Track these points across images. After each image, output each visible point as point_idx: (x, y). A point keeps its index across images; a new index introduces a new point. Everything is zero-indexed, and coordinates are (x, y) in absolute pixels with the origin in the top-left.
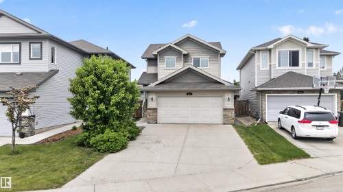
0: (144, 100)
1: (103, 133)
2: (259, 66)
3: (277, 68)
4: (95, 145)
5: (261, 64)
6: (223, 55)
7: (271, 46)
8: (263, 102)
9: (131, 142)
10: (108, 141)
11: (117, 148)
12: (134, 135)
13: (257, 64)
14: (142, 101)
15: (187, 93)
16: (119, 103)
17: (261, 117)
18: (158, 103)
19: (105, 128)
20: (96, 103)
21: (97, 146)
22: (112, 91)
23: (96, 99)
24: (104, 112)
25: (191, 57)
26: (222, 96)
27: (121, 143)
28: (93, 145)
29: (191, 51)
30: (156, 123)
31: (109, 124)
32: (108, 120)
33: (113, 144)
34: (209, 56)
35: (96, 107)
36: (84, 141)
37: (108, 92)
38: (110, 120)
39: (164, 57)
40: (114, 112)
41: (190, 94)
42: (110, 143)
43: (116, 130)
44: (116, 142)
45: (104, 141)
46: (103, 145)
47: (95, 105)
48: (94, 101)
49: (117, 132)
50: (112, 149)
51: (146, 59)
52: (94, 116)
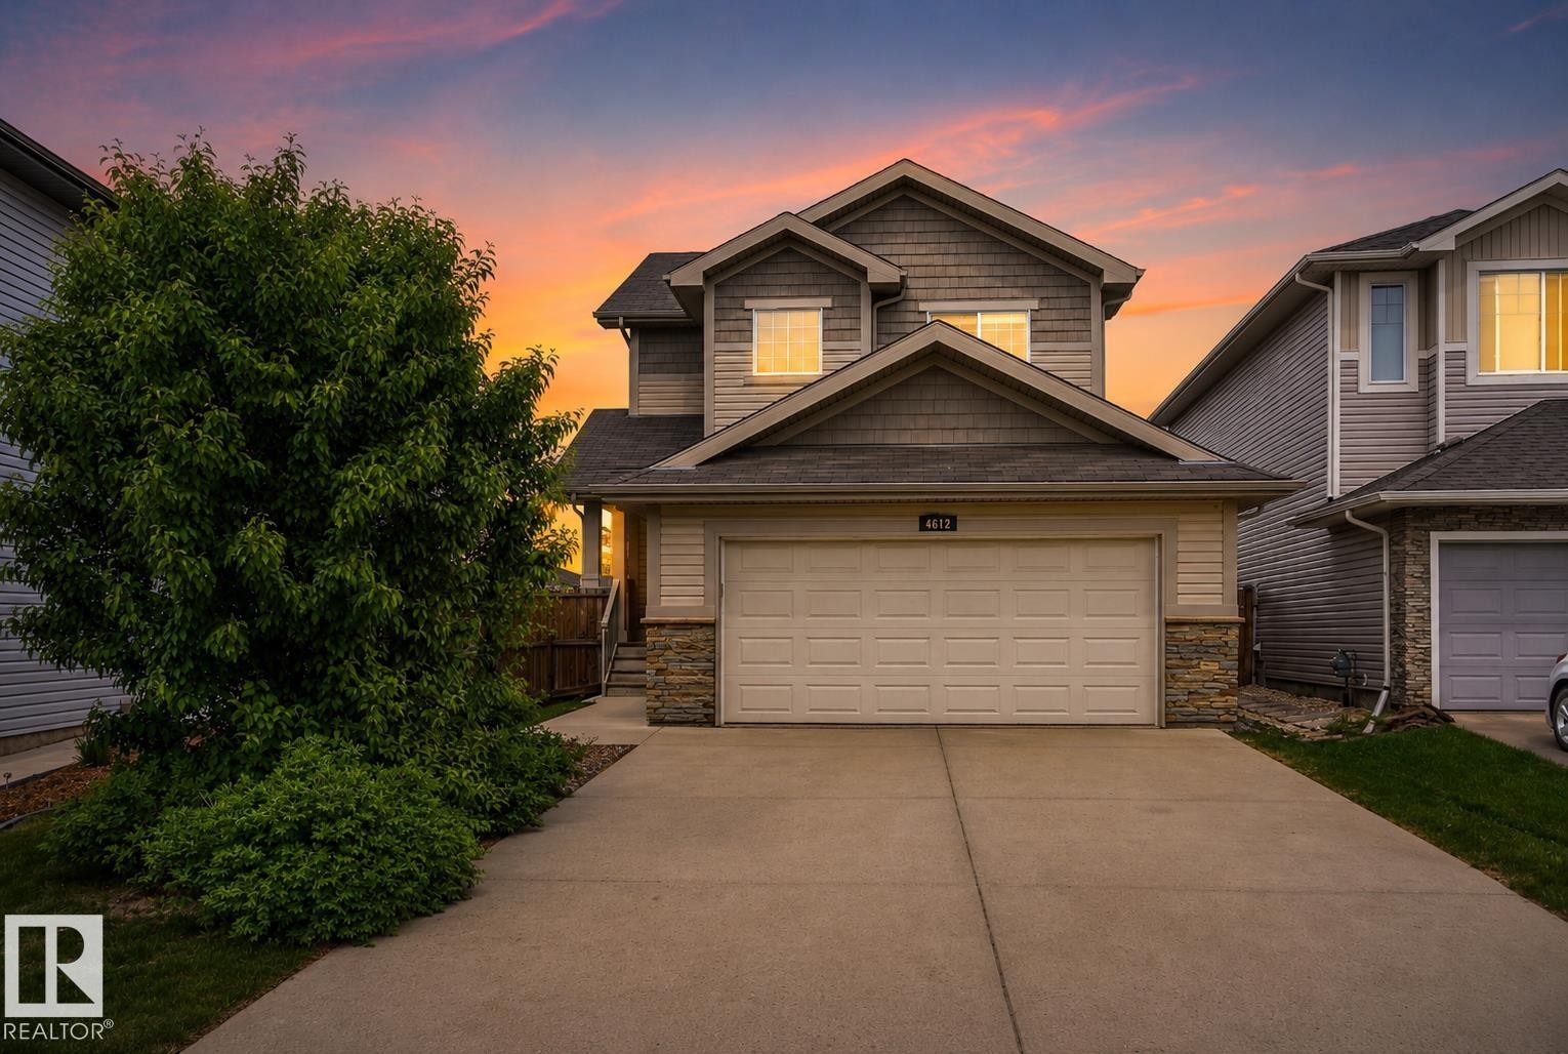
1: (262, 772)
2: (1350, 366)
3: (1475, 376)
4: (182, 878)
5: (1364, 356)
6: (1115, 296)
7: (1444, 241)
8: (1411, 584)
10: (303, 834)
13: (1338, 354)
15: (923, 520)
16: (400, 517)
17: (1386, 684)
18: (721, 585)
19: (289, 735)
20: (202, 512)
21: (206, 885)
22: (345, 419)
23: (202, 483)
24: (273, 593)
25: (922, 307)
26: (1160, 535)
27: (418, 860)
28: (170, 878)
29: (919, 272)
30: (710, 720)
31: (322, 700)
32: (319, 667)
33: (343, 864)
34: (1035, 304)
35: (204, 547)
36: (108, 842)
37: (306, 426)
38: (331, 670)
39: (748, 304)
40: (362, 599)
41: (944, 524)
42: (322, 855)
43: (384, 747)
44: (373, 849)
45: (262, 843)
46: (255, 881)
47: (193, 533)
48: (188, 497)
49: (389, 763)
50: (340, 910)
51: (628, 331)
52: (190, 633)
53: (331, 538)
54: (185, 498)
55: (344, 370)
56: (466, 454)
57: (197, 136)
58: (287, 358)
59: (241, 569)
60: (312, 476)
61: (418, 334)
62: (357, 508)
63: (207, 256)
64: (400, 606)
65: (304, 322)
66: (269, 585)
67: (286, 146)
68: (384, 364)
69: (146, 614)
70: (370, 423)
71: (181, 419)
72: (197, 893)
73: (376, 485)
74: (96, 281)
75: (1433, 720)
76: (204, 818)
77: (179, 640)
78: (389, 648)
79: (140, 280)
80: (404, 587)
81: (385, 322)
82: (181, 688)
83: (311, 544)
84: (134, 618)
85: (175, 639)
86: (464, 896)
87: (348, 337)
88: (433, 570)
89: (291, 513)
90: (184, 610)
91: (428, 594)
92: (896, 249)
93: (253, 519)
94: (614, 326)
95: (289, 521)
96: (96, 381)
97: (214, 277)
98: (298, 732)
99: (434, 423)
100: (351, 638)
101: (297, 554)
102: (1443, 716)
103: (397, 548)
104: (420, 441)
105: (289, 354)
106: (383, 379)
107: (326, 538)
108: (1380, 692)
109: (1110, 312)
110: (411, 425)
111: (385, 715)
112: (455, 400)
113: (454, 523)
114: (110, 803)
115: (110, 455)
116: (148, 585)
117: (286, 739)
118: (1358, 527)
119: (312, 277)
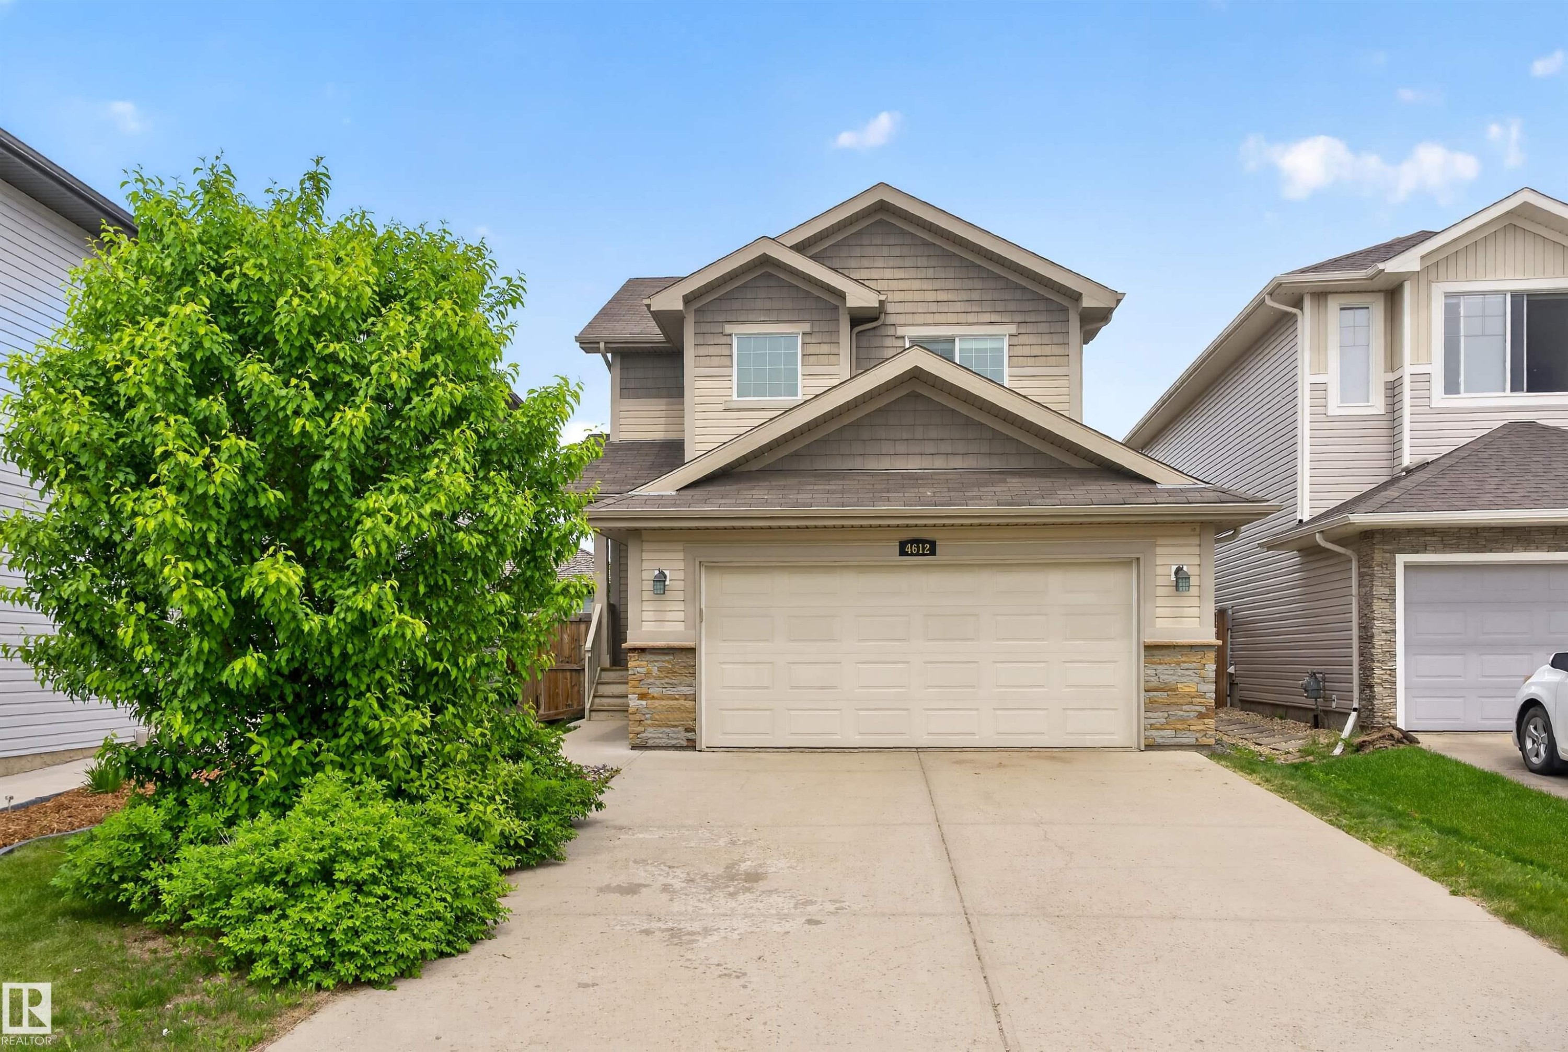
0: (597, 609)
1: (282, 808)
2: (1320, 389)
3: (1439, 398)
4: (201, 918)
5: (1332, 378)
8: (1378, 607)
9: (525, 879)
10: (325, 874)
11: (407, 945)
12: (547, 824)
13: (1306, 377)
14: (585, 620)
15: (903, 545)
16: (423, 547)
17: (1356, 705)
18: (701, 610)
19: (310, 770)
20: (218, 542)
21: (225, 925)
22: (368, 447)
23: (219, 513)
24: (293, 625)
25: (900, 331)
26: (1138, 559)
27: (444, 900)
28: (190, 918)
29: (899, 296)
30: (692, 746)
31: (343, 735)
32: (340, 701)
33: (367, 905)
34: (1013, 329)
35: (221, 577)
36: (123, 879)
37: (328, 454)
38: (352, 703)
39: (728, 328)
40: (384, 631)
41: (924, 549)
42: (345, 895)
43: (406, 782)
44: (397, 890)
45: (283, 883)
46: (276, 921)
47: (210, 565)
48: (205, 527)
49: (412, 799)
50: (363, 951)
51: (609, 355)
52: (207, 664)
53: (352, 567)
54: (201, 529)
55: (366, 396)
56: (492, 483)
57: (217, 158)
58: (306, 384)
59: (259, 599)
60: (333, 505)
61: (443, 360)
62: (379, 537)
63: (225, 280)
64: (424, 637)
65: (326, 347)
66: (287, 617)
67: (312, 168)
68: (409, 390)
69: (162, 646)
70: (393, 452)
71: (197, 447)
72: (217, 933)
73: (399, 513)
74: (110, 307)
75: (1399, 741)
76: (222, 856)
77: (196, 673)
78: (413, 679)
79: (156, 306)
80: (428, 617)
81: (409, 347)
82: (198, 721)
83: (332, 576)
84: (149, 649)
85: (191, 672)
86: (489, 936)
87: (372, 363)
88: (457, 600)
89: (311, 543)
90: (201, 642)
91: (453, 626)
92: (875, 274)
93: (272, 549)
94: (597, 350)
95: (309, 551)
96: (109, 409)
97: (233, 301)
98: (317, 767)
99: (460, 452)
100: (372, 671)
101: (317, 586)
102: (1407, 737)
103: (421, 579)
104: (444, 469)
105: (309, 379)
106: (408, 407)
107: (348, 568)
108: (1349, 714)
109: (1088, 336)
110: (436, 452)
111: (408, 749)
112: (481, 427)
113: (479, 554)
114: (126, 839)
115: (124, 484)
116: (164, 616)
117: (305, 775)
118: (1328, 550)
119: (333, 301)
